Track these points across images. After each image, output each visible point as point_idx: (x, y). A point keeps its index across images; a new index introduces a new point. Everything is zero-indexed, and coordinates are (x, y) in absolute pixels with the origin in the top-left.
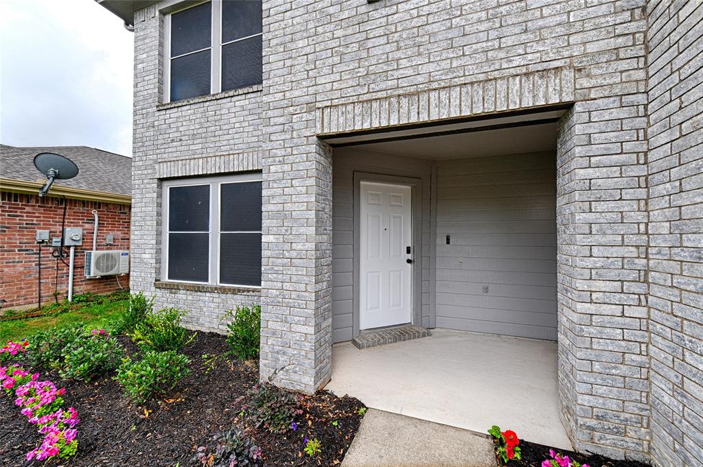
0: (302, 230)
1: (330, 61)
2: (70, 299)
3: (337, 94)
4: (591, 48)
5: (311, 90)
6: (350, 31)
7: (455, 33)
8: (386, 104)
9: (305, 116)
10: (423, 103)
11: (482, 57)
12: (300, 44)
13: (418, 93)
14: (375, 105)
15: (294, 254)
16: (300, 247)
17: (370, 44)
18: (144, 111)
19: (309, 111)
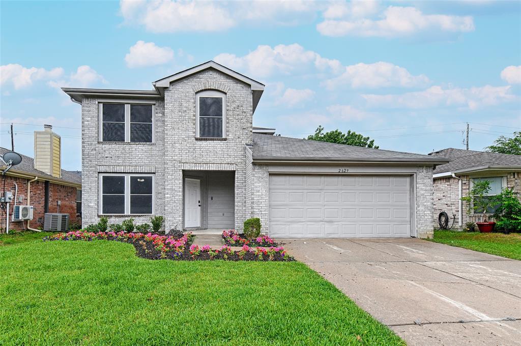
0: (178, 194)
1: (186, 151)
2: (7, 232)
3: (188, 160)
4: (238, 161)
5: (180, 158)
6: (191, 145)
7: (215, 152)
8: (200, 165)
9: (179, 164)
10: (208, 166)
11: (220, 158)
12: (177, 145)
13: (207, 163)
14: (197, 164)
15: (175, 200)
16: (177, 198)
17: (196, 150)
18: (89, 143)
19: (180, 163)
